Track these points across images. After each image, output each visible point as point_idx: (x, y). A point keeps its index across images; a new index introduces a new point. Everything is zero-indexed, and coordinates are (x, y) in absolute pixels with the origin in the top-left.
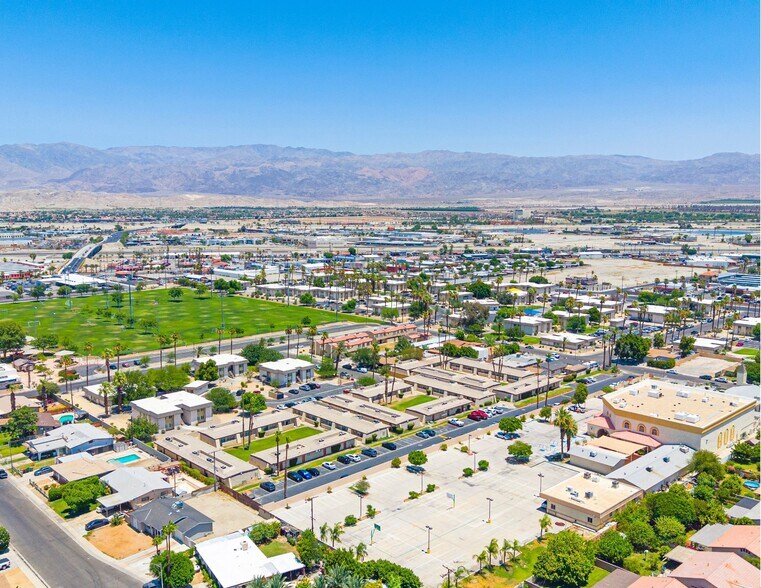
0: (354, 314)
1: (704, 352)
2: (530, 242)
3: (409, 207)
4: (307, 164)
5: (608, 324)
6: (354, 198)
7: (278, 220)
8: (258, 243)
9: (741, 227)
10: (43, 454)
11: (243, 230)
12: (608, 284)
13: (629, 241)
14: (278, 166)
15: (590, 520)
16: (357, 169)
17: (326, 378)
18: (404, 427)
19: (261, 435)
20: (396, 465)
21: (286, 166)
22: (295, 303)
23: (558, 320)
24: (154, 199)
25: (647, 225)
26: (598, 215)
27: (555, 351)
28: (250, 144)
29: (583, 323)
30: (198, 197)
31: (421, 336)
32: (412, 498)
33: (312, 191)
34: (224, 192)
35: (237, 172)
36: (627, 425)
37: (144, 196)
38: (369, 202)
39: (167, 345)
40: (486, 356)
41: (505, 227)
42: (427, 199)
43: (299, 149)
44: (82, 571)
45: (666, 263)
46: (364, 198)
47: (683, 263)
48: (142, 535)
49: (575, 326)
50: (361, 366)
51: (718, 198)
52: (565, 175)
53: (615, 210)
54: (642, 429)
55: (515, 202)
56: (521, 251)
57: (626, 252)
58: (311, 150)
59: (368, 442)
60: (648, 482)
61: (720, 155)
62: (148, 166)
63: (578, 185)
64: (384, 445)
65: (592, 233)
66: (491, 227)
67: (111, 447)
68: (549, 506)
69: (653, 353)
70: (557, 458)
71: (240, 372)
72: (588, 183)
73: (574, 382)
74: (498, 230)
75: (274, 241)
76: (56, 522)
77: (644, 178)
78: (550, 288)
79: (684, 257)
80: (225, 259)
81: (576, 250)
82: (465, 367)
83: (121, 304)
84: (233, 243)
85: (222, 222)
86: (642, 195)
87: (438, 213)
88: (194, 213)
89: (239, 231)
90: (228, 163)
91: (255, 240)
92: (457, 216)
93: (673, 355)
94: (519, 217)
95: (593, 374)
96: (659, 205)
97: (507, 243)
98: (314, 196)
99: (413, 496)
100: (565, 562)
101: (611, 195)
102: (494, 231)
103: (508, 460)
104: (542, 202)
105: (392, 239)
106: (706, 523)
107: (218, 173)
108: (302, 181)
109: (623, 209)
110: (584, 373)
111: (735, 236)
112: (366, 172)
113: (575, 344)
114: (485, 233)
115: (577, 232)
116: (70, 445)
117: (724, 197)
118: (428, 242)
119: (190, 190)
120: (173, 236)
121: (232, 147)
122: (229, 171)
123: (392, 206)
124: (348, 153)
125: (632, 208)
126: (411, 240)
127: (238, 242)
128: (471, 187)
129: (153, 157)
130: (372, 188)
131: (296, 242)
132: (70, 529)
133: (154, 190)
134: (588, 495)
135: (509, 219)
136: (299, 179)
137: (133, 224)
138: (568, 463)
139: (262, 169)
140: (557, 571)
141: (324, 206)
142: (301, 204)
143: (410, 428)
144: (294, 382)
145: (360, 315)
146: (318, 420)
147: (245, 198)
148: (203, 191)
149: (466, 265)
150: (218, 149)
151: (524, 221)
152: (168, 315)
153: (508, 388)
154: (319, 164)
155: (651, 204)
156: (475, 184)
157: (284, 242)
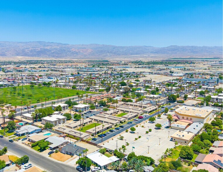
0: (89, 91)
1: (190, 99)
2: (127, 70)
3: (88, 60)
4: (55, 47)
5: (161, 92)
6: (70, 58)
7: (49, 64)
8: (47, 71)
9: (181, 66)
10: (22, 134)
11: (40, 67)
12: (155, 81)
13: (153, 70)
14: (46, 48)
15: (185, 142)
16: (70, 49)
17: (92, 109)
18: (123, 121)
19: (84, 126)
20: (127, 132)
21: (48, 48)
22: (70, 88)
23: (148, 91)
24: (7, 58)
25: (156, 65)
26: (142, 63)
27: (151, 100)
28: (37, 41)
29: (155, 92)
30: (21, 57)
31: (113, 97)
32: (136, 140)
33: (57, 55)
34: (29, 56)
35: (33, 50)
36: (183, 118)
37: (3, 57)
38: (75, 59)
39: (39, 102)
40: (134, 102)
41: (118, 66)
42: (92, 58)
43: (52, 43)
44: (55, 166)
45: (167, 75)
46: (73, 58)
47: (171, 75)
48: (66, 155)
49: (153, 93)
50: (101, 106)
51: (172, 58)
52: (131, 51)
53: (146, 61)
54: (187, 119)
55: (118, 59)
56: (127, 73)
57: (155, 73)
58: (56, 43)
59: (115, 126)
60: (196, 132)
61: (172, 46)
62: (3, 48)
63: (134, 54)
64: (120, 127)
65: (143, 68)
66: (115, 66)
67: (41, 132)
68: (173, 140)
69: (178, 99)
70: (167, 127)
71: (67, 109)
72: (137, 54)
73: (160, 108)
74: (117, 67)
75: (52, 70)
76: (38, 153)
77: (152, 52)
78: (141, 83)
79: (171, 74)
80: (40, 76)
81: (141, 72)
82: (130, 105)
83: (15, 90)
84: (39, 71)
85: (32, 65)
86: (152, 57)
87: (97, 62)
88: (21, 62)
89: (39, 68)
90: (30, 47)
91: (46, 70)
92: (103, 63)
93: (183, 100)
94: (121, 63)
95: (164, 105)
96: (157, 60)
97: (121, 70)
98: (57, 57)
99: (136, 139)
100: (188, 152)
101: (143, 57)
102: (116, 67)
103: (155, 128)
104: (126, 59)
105: (88, 70)
106: (215, 141)
107: (27, 50)
108: (54, 52)
109: (148, 61)
110: (162, 105)
111: (181, 68)
112: (73, 50)
113: (156, 98)
114: (113, 68)
115: (138, 67)
116: (30, 131)
117: (173, 58)
118: (99, 71)
119: (18, 55)
120: (19, 69)
121: (31, 42)
122: (30, 49)
123: (83, 60)
124: (68, 44)
125: (150, 61)
126: (93, 70)
127: (41, 71)
128: (105, 54)
129: (4, 45)
130: (75, 55)
131: (59, 71)
132: (44, 155)
133: (6, 55)
134: (183, 136)
135: (118, 64)
136: (52, 52)
137: (3, 66)
138: (171, 128)
139: (41, 49)
140: (186, 155)
141: (61, 60)
142: (54, 59)
143: (125, 122)
144: (84, 111)
145: (91, 91)
146: (98, 121)
147: (36, 57)
148: (22, 55)
149: (114, 77)
150: (26, 43)
151: (123, 65)
152: (32, 93)
153: (145, 110)
154: (59, 47)
155: (155, 60)
156: (106, 54)
157: (55, 71)
